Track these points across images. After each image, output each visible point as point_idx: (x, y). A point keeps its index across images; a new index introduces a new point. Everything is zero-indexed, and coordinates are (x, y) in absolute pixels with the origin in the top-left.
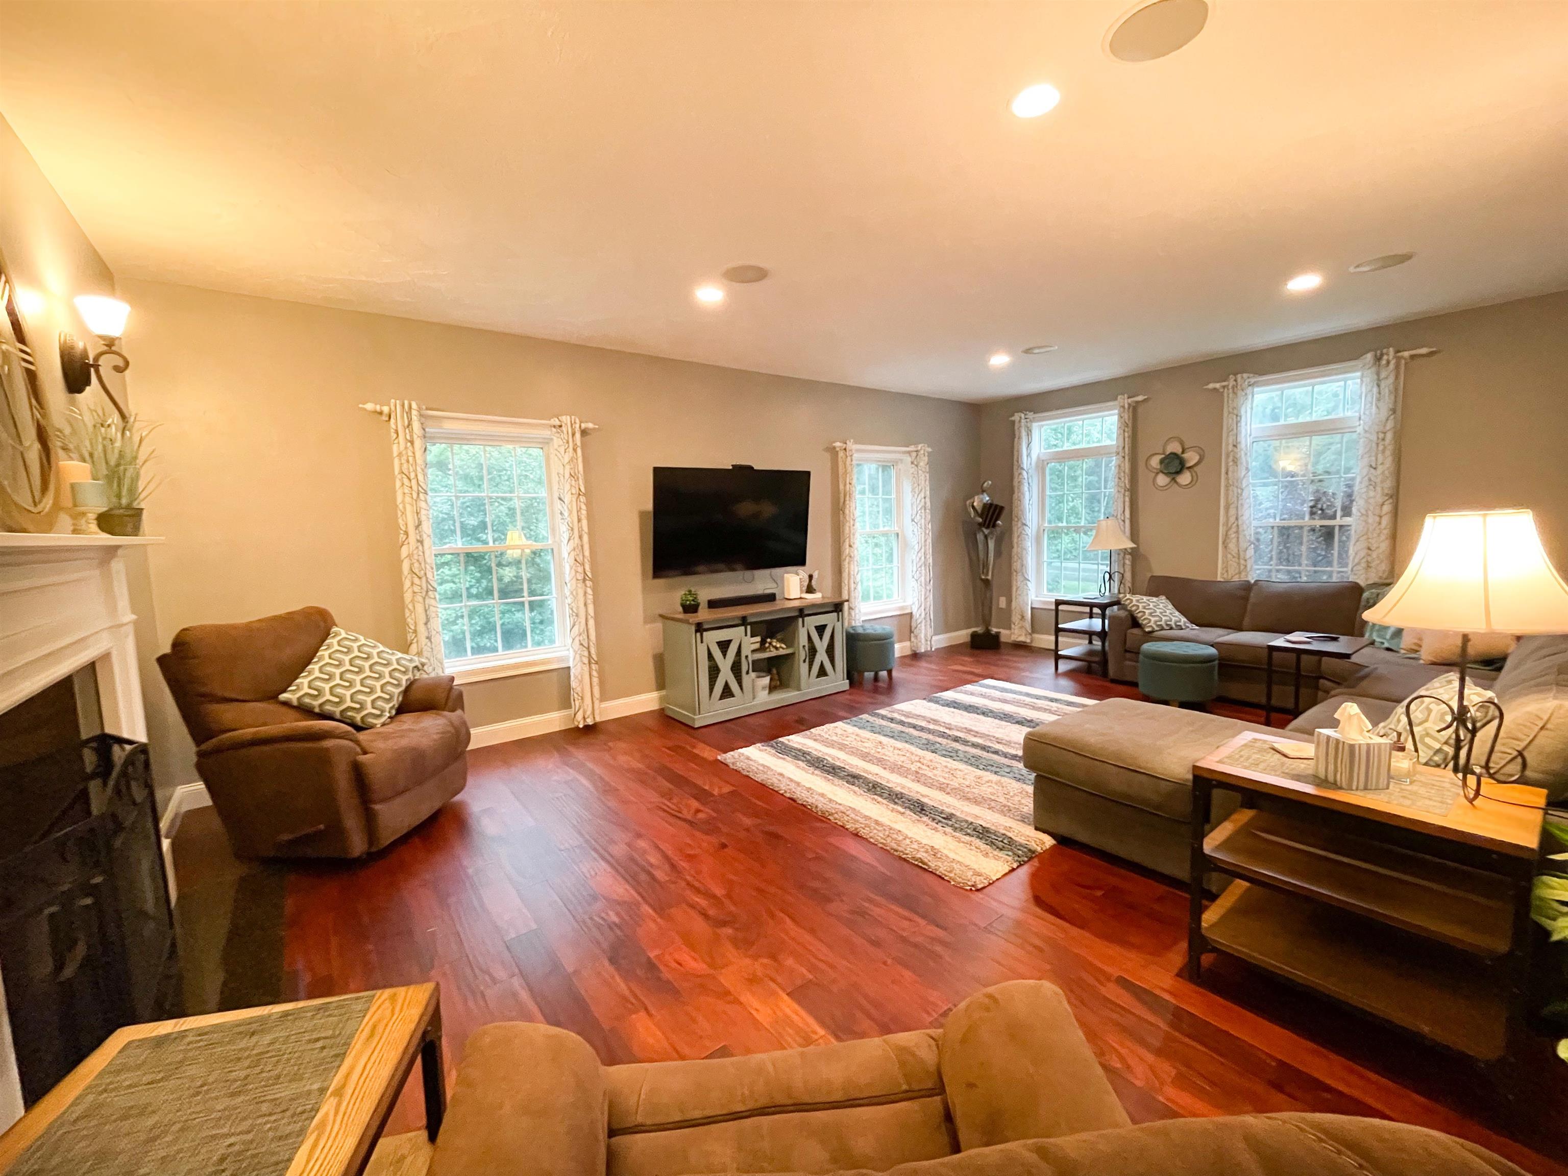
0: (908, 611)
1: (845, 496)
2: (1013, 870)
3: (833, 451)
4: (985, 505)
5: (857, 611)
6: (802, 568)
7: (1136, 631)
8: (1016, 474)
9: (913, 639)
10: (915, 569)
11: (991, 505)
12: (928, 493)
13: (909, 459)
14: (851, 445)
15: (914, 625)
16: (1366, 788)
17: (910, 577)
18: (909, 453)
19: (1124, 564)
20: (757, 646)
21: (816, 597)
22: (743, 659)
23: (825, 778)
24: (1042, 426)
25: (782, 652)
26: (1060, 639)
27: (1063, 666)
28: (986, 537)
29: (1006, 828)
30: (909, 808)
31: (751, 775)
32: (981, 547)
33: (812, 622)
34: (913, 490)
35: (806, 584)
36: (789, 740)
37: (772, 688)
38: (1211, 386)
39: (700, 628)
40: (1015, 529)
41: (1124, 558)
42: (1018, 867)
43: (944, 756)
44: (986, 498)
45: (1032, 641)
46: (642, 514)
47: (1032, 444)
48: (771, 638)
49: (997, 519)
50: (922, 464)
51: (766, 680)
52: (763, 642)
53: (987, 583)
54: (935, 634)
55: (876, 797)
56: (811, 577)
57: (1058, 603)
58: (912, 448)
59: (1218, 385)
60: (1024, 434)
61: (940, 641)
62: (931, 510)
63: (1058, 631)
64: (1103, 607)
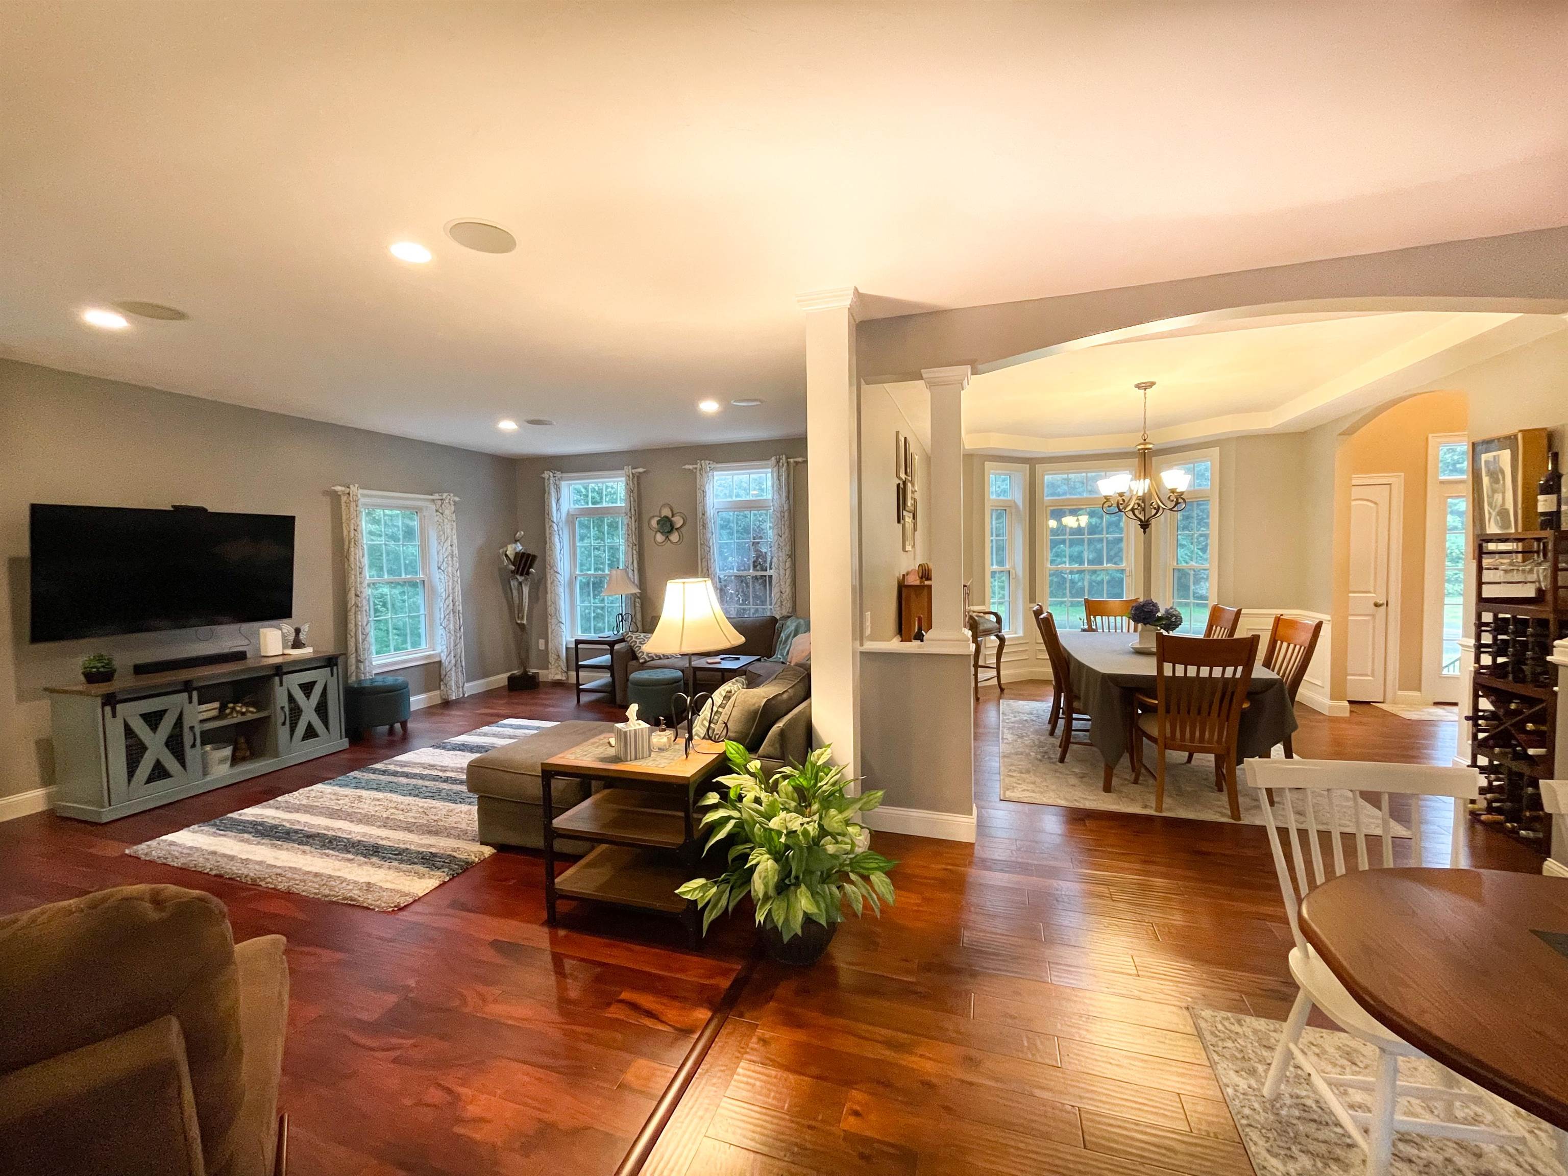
0: (437, 659)
1: (349, 543)
2: (445, 883)
3: (335, 497)
4: (517, 554)
5: (367, 663)
6: (287, 620)
7: (634, 662)
8: (547, 526)
9: (442, 687)
10: (442, 617)
11: (523, 554)
12: (455, 541)
13: (433, 507)
14: (354, 489)
15: (443, 673)
16: (636, 759)
17: (438, 622)
18: (433, 500)
19: (635, 607)
20: (215, 713)
21: (306, 652)
22: (186, 730)
23: (272, 845)
24: (570, 485)
25: (249, 717)
26: (581, 674)
27: (585, 698)
28: (520, 584)
29: (454, 850)
30: (362, 853)
31: (169, 861)
32: (515, 593)
33: (293, 681)
34: (439, 537)
35: (292, 637)
36: (240, 815)
37: (235, 760)
38: (687, 467)
39: (110, 701)
40: (548, 576)
41: (635, 601)
42: (450, 880)
43: (426, 797)
44: (519, 547)
45: (568, 678)
46: (14, 562)
47: (561, 500)
48: (235, 702)
49: (531, 566)
50: (447, 512)
51: (228, 752)
52: (223, 708)
53: (522, 626)
54: (468, 681)
55: (327, 851)
56: (298, 631)
57: (577, 642)
58: (436, 496)
59: (691, 467)
60: (553, 490)
61: (473, 688)
62: (460, 558)
63: (578, 668)
64: (612, 644)
